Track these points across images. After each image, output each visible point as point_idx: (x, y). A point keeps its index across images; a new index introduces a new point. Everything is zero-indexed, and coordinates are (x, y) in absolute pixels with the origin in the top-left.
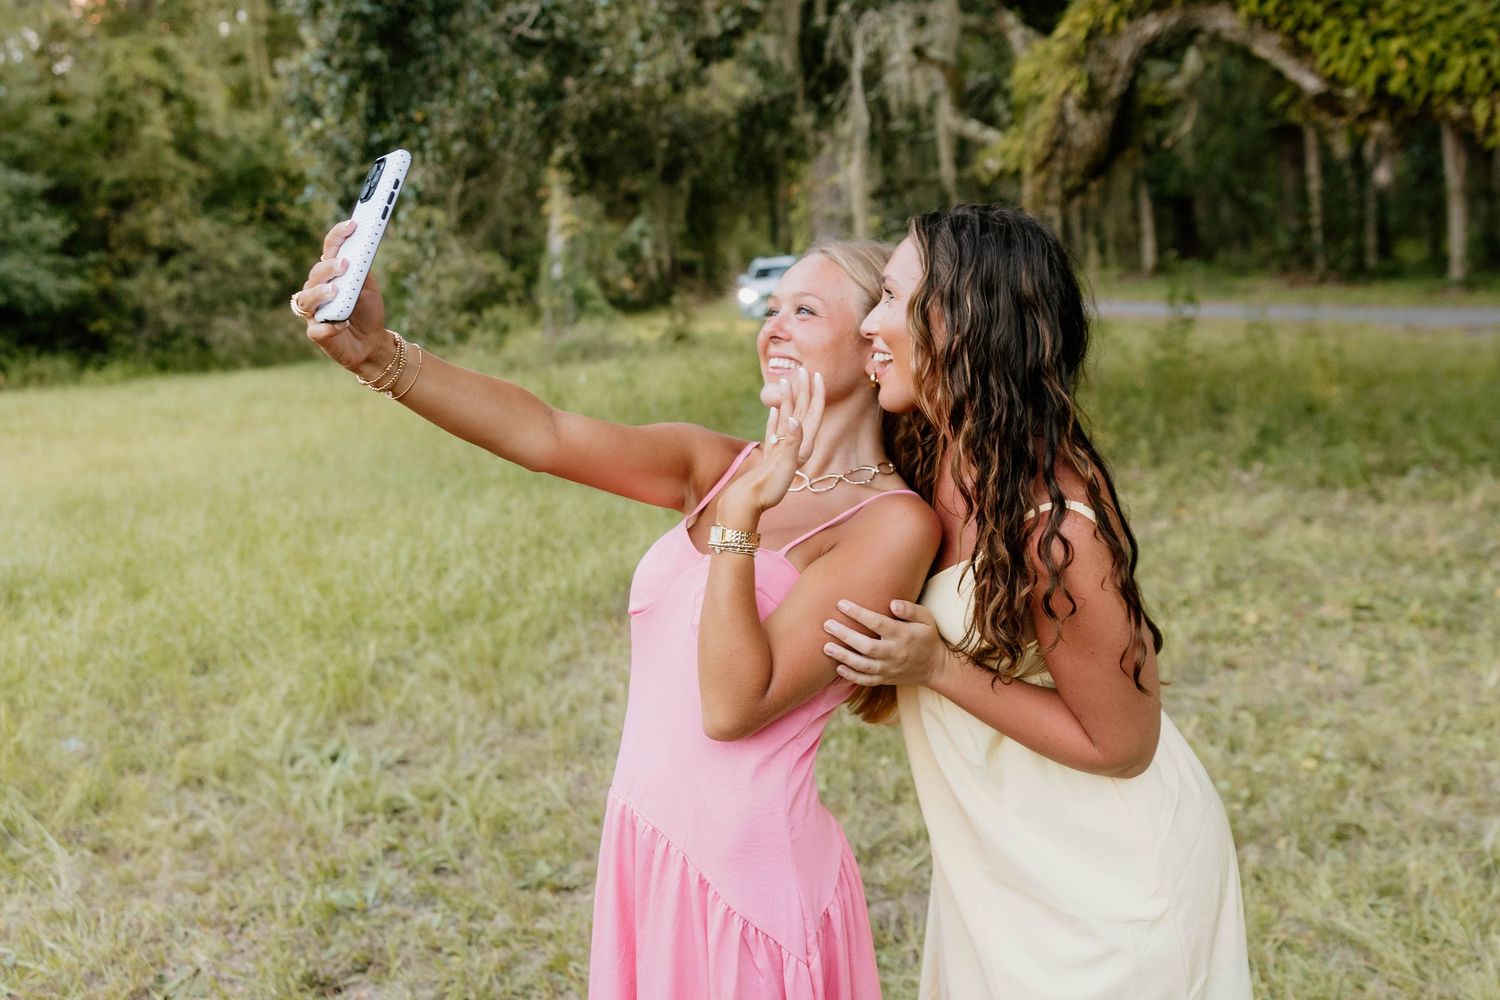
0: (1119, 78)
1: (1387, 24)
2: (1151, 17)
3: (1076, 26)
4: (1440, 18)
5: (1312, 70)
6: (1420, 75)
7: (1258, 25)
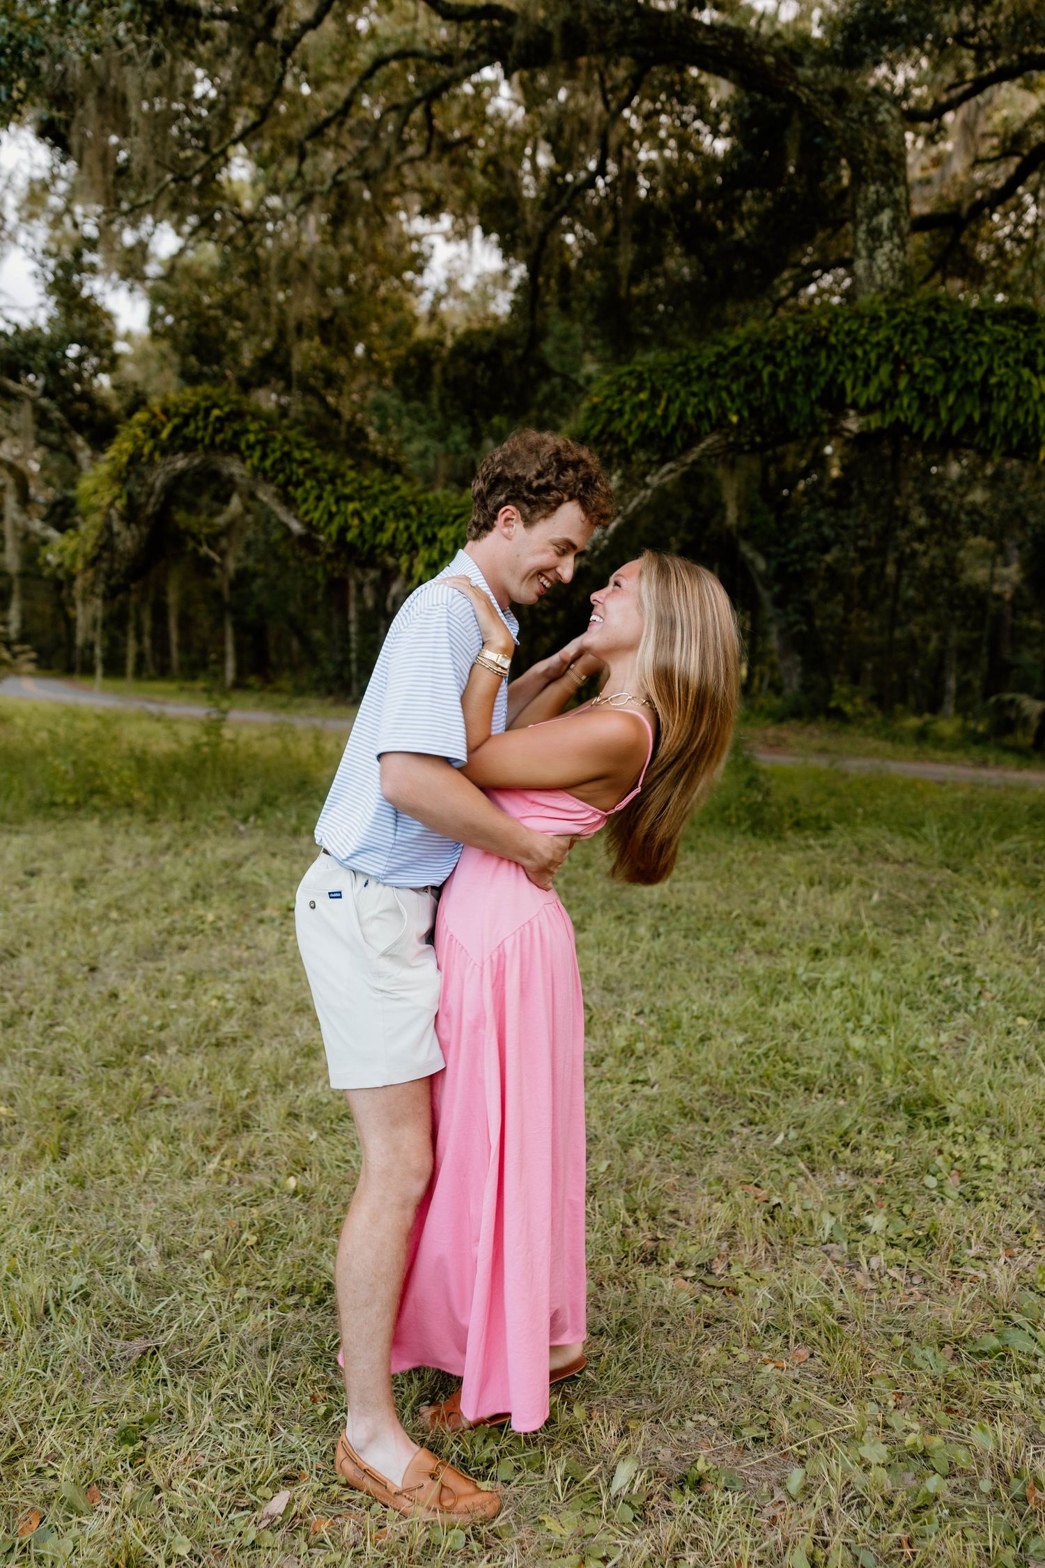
0: (153, 500)
1: (347, 490)
2: (180, 455)
3: (120, 452)
4: (382, 492)
5: (296, 517)
6: (367, 529)
7: (260, 476)
